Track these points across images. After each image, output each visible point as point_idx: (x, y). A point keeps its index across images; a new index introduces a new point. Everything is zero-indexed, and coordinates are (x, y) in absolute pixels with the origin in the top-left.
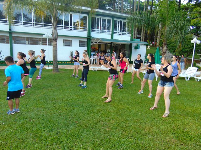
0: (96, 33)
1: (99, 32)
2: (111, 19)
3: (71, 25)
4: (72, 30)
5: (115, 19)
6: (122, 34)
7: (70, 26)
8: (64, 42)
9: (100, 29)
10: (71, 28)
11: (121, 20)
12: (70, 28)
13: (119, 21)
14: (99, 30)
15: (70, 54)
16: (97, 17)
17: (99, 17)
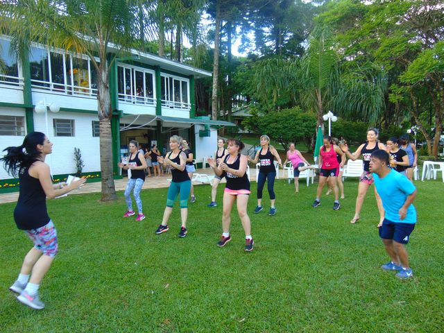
0: (125, 102)
1: (132, 100)
2: (152, 72)
3: (69, 83)
4: (71, 93)
5: (162, 74)
6: (174, 106)
7: (66, 85)
8: (54, 126)
9: (133, 94)
10: (70, 89)
11: (171, 76)
12: (66, 90)
13: (167, 79)
14: (132, 96)
15: (74, 157)
16: (125, 67)
17: (130, 67)
